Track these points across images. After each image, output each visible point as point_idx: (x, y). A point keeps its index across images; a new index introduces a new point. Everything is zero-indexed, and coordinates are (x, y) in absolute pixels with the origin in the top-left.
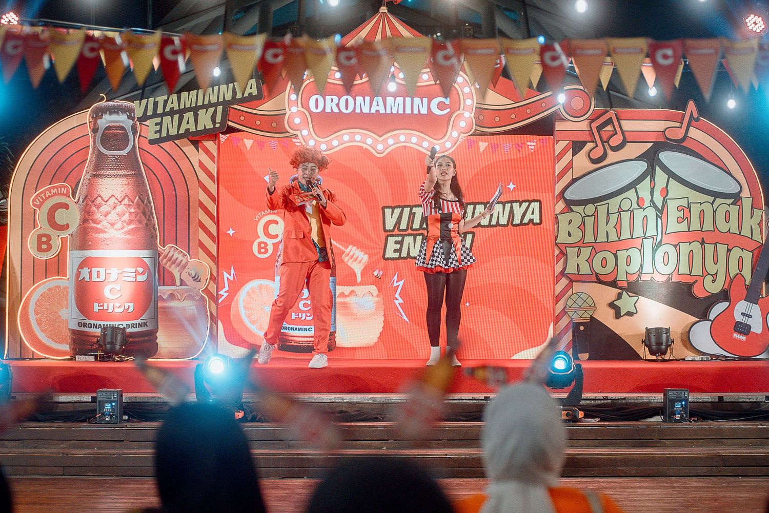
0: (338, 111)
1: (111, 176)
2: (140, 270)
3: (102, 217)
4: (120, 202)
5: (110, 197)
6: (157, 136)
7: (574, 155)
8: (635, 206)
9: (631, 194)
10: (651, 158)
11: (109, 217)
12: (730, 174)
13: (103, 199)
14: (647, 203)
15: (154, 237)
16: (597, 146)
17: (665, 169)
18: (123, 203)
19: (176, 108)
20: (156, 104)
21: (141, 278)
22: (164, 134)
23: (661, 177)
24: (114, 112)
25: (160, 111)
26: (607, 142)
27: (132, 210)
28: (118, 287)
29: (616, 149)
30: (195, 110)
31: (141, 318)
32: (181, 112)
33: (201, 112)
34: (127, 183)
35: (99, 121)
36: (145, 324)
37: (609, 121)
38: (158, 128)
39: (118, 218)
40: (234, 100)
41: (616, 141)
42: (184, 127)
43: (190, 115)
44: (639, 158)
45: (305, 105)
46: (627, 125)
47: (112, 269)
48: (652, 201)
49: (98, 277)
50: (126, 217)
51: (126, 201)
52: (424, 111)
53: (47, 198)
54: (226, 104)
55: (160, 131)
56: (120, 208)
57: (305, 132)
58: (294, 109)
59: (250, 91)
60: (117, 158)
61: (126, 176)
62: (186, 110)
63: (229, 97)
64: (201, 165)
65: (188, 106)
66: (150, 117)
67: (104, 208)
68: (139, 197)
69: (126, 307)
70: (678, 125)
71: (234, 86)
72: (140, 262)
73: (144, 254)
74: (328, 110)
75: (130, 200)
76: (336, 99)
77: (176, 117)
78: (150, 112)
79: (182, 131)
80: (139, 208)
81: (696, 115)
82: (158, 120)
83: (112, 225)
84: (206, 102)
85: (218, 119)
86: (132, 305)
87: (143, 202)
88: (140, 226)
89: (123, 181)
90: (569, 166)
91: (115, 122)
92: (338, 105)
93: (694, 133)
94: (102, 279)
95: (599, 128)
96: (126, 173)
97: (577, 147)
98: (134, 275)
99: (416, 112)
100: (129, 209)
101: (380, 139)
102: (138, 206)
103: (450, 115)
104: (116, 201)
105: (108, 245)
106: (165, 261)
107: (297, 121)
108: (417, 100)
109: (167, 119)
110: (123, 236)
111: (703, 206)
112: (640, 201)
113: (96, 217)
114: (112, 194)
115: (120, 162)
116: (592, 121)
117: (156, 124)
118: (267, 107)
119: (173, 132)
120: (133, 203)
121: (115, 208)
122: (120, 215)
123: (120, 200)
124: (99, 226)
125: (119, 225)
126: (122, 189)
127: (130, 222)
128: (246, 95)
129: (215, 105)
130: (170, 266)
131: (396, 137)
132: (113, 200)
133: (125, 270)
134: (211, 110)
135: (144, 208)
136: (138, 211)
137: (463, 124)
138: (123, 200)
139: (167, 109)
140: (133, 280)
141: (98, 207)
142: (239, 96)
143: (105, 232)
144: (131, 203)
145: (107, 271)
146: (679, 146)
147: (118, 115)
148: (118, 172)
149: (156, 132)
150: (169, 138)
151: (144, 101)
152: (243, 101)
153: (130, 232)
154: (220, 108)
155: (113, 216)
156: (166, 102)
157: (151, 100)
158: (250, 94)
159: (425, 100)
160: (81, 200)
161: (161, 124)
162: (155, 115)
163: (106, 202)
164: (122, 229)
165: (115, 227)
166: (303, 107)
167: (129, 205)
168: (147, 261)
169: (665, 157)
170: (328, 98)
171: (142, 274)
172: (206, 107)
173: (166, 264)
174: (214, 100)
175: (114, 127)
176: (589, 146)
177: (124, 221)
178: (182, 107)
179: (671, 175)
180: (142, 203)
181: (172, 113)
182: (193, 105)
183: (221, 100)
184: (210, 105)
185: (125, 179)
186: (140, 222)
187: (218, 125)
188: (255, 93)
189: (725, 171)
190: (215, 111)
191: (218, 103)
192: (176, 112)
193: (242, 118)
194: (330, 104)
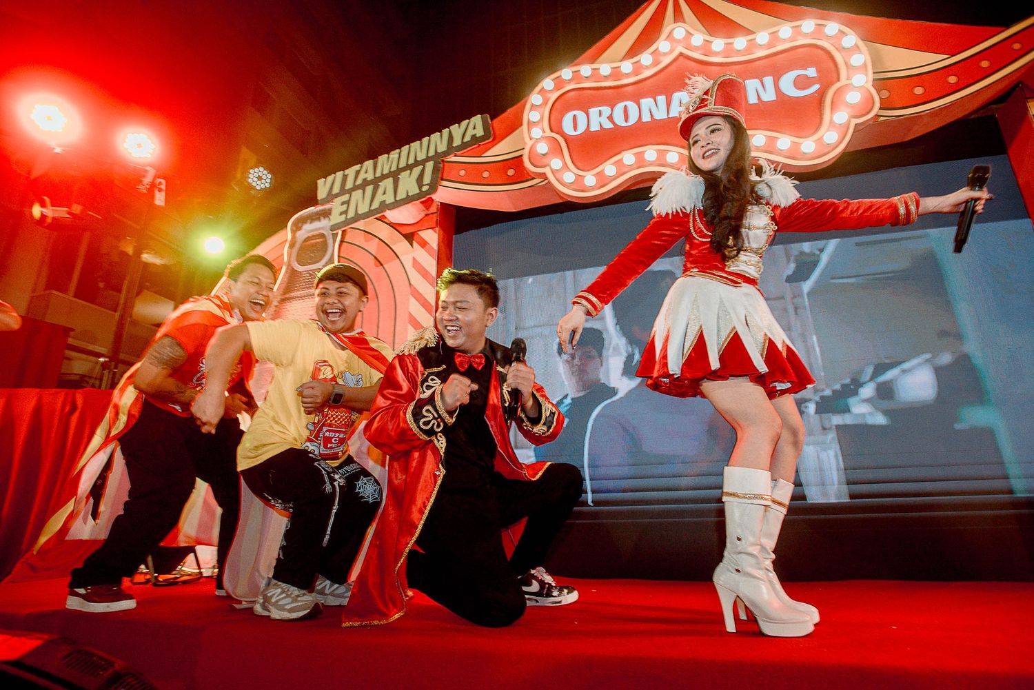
0: (611, 126)
6: (343, 218)
19: (370, 176)
20: (345, 178)
22: (351, 214)
25: (349, 185)
30: (395, 175)
32: (376, 182)
33: (403, 176)
38: (344, 208)
40: (451, 149)
42: (379, 198)
43: (387, 183)
45: (557, 128)
52: (769, 96)
54: (439, 161)
55: (345, 212)
57: (556, 164)
59: (474, 132)
62: (384, 177)
63: (442, 148)
64: (416, 263)
65: (386, 171)
66: (337, 195)
71: (450, 132)
74: (595, 127)
76: (606, 110)
77: (369, 189)
78: (336, 190)
79: (376, 206)
82: (345, 197)
84: (411, 161)
85: (427, 180)
92: (610, 118)
99: (754, 100)
107: (541, 149)
108: (752, 83)
109: (357, 194)
117: (343, 203)
118: (501, 150)
119: (363, 209)
128: (467, 139)
129: (423, 162)
134: (417, 170)
137: (854, 97)
139: (359, 182)
142: (457, 143)
149: (341, 214)
150: (358, 217)
151: (330, 178)
152: (463, 148)
154: (430, 165)
156: (358, 173)
157: (340, 174)
158: (474, 137)
159: (768, 80)
161: (348, 202)
162: (343, 191)
166: (552, 131)
170: (593, 111)
172: (409, 167)
174: (421, 156)
178: (378, 174)
181: (366, 183)
182: (394, 168)
183: (432, 153)
184: (417, 163)
187: (425, 188)
188: (480, 132)
190: (423, 170)
191: (428, 159)
192: (371, 182)
193: (462, 173)
194: (597, 119)
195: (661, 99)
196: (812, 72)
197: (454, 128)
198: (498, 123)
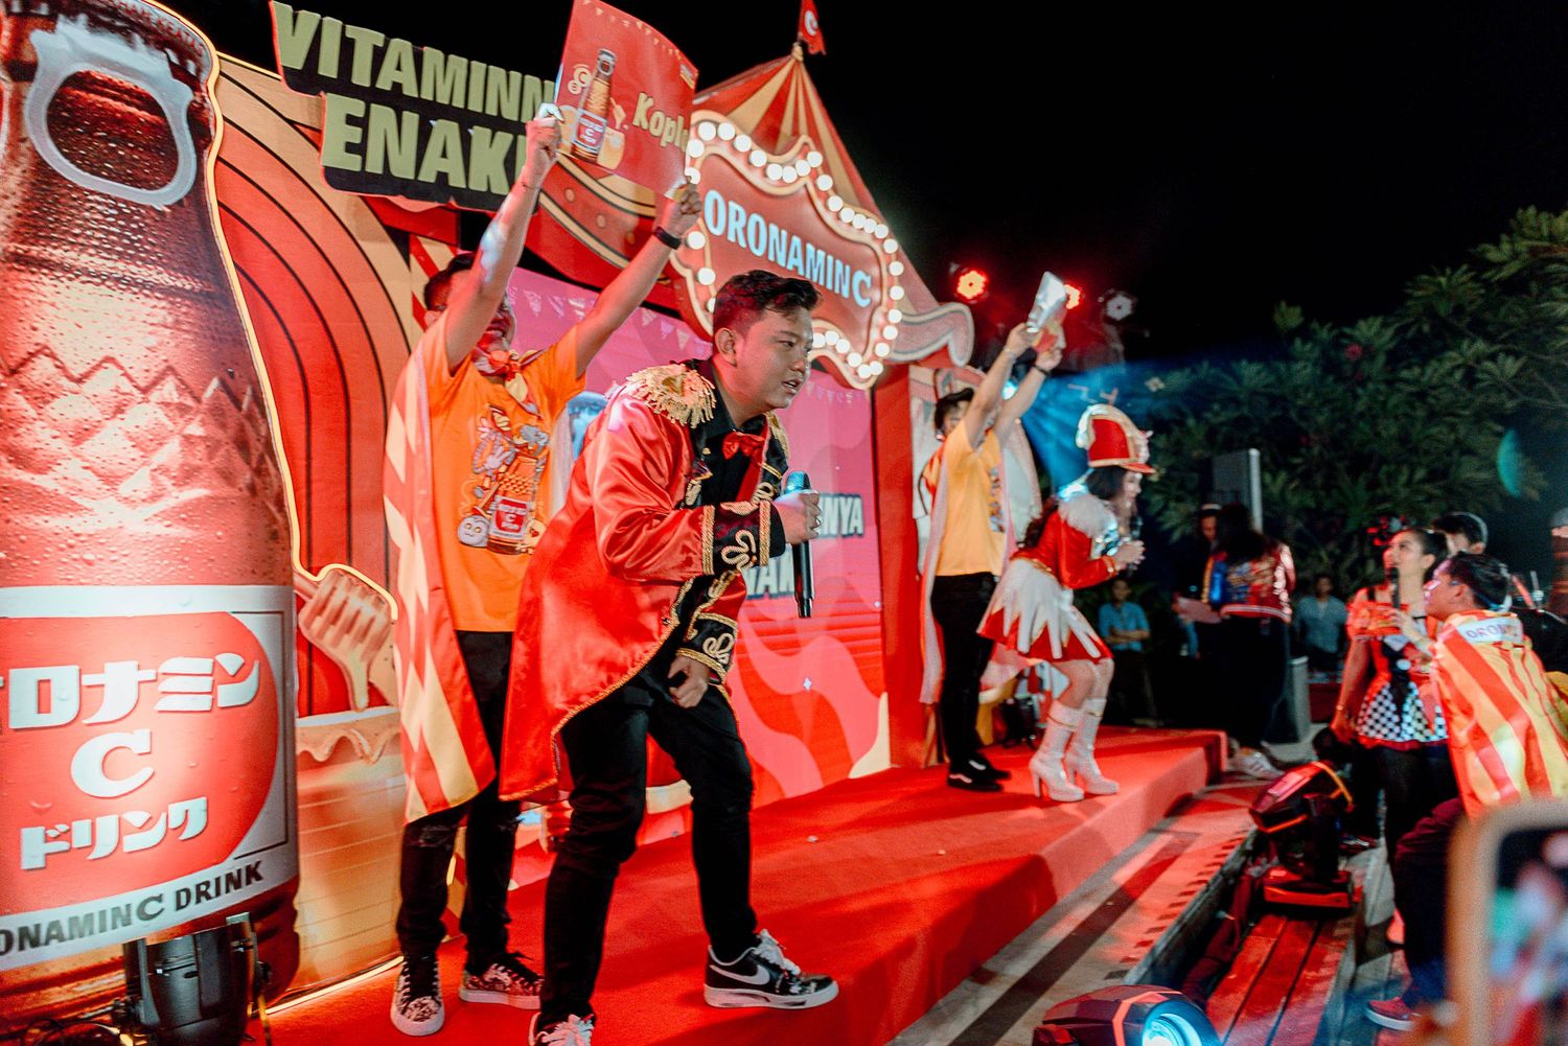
1: (100, 278)
2: (231, 662)
3: (61, 446)
4: (145, 391)
5: (98, 366)
6: (355, 163)
11: (90, 447)
13: (61, 367)
15: (277, 536)
18: (155, 396)
19: (410, 90)
21: (231, 695)
24: (111, 28)
27: (195, 429)
28: (138, 740)
30: (461, 122)
31: (238, 852)
32: (426, 112)
34: (170, 319)
35: (39, 39)
36: (253, 873)
38: (355, 134)
39: (136, 453)
42: (433, 163)
43: (450, 132)
47: (109, 666)
49: (43, 705)
50: (171, 453)
51: (169, 390)
55: (361, 150)
56: (145, 415)
57: (706, 277)
60: (127, 214)
61: (169, 292)
62: (439, 110)
66: (331, 86)
67: (71, 407)
68: (223, 383)
69: (175, 822)
72: (227, 631)
73: (246, 601)
74: (731, 236)
75: (184, 387)
77: (411, 120)
78: (328, 67)
80: (223, 426)
82: (356, 107)
83: (111, 480)
86: (198, 808)
87: (237, 403)
88: (225, 491)
89: (154, 310)
94: (63, 710)
96: (166, 279)
98: (205, 684)
100: (181, 421)
102: (216, 413)
104: (126, 386)
105: (89, 563)
106: (318, 622)
107: (696, 239)
108: (839, 266)
109: (383, 117)
110: (159, 529)
113: (27, 442)
114: (109, 353)
115: (140, 231)
117: (350, 120)
119: (402, 167)
120: (198, 400)
121: (119, 410)
122: (146, 444)
123: (143, 384)
124: (44, 482)
125: (139, 483)
126: (152, 341)
127: (187, 476)
130: (336, 642)
132: (106, 382)
133: (168, 666)
135: (242, 429)
136: (220, 434)
138: (155, 383)
139: (384, 84)
140: (204, 703)
141: (41, 397)
143: (75, 508)
144: (189, 402)
145: (88, 680)
147: (130, 42)
148: (133, 268)
153: (186, 514)
155: (110, 443)
156: (379, 55)
157: (332, 26)
161: (363, 124)
162: (346, 84)
163: (79, 381)
164: (154, 497)
165: (125, 489)
167: (183, 409)
168: (254, 624)
171: (239, 676)
173: (321, 634)
175: (107, 83)
177: (163, 470)
178: (427, 94)
180: (232, 406)
181: (398, 100)
185: (163, 304)
186: (227, 477)
192: (412, 105)
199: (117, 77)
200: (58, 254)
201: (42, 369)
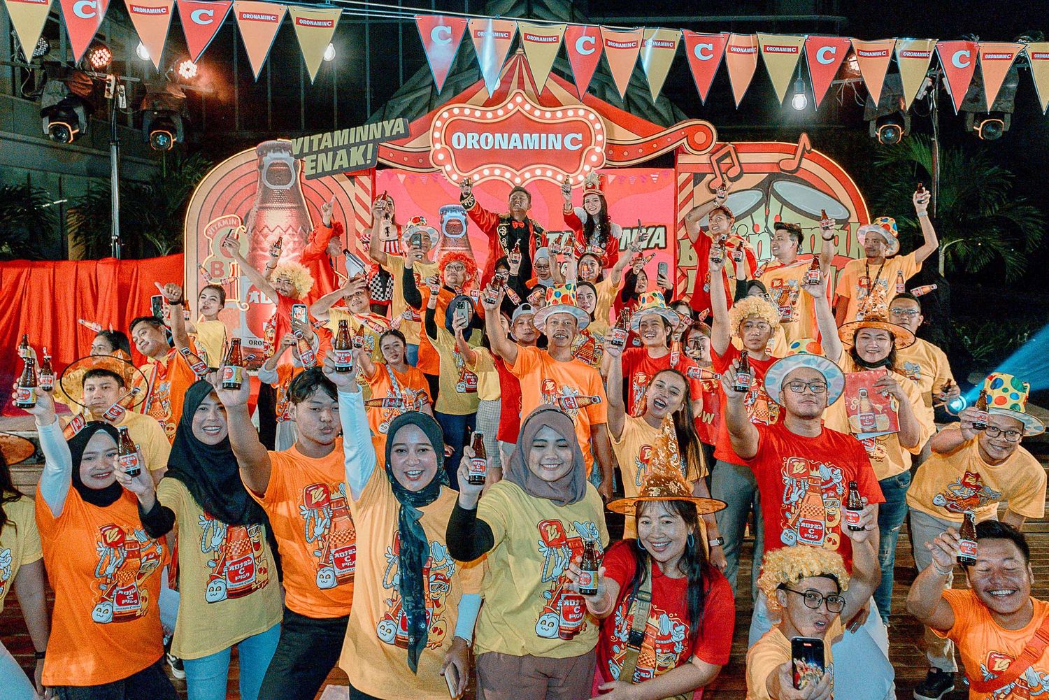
0: (479, 147)
1: (276, 208)
5: (276, 228)
6: (314, 172)
7: (695, 185)
8: (751, 231)
9: (747, 220)
10: (766, 188)
12: (839, 202)
13: (269, 229)
14: (762, 229)
16: (716, 177)
17: (778, 197)
18: (287, 233)
19: (330, 146)
20: (311, 142)
22: (320, 170)
23: (774, 204)
24: (278, 150)
25: (315, 149)
26: (726, 173)
27: (296, 239)
29: (733, 180)
30: (348, 147)
32: (335, 150)
33: (353, 150)
34: (291, 215)
35: (264, 159)
37: (728, 154)
38: (314, 164)
40: (384, 139)
41: (733, 172)
42: (338, 163)
43: (343, 152)
44: (756, 188)
45: (448, 142)
46: (744, 158)
48: (766, 227)
51: (290, 231)
52: (558, 147)
53: (219, 229)
54: (376, 142)
55: (316, 168)
57: (448, 168)
58: (438, 146)
59: (398, 130)
60: (282, 193)
61: (291, 208)
62: (340, 147)
63: (378, 136)
64: (357, 198)
65: (341, 144)
66: (306, 154)
67: (271, 238)
68: (302, 228)
70: (792, 156)
71: (383, 125)
74: (470, 147)
75: (293, 230)
76: (476, 136)
77: (330, 154)
78: (306, 150)
79: (336, 167)
81: (808, 147)
82: (314, 157)
84: (358, 140)
85: (369, 156)
89: (287, 213)
90: (691, 195)
91: (277, 159)
92: (478, 142)
93: (806, 164)
95: (719, 161)
96: (290, 205)
97: (697, 178)
99: (550, 147)
100: (293, 238)
101: (518, 173)
102: (301, 234)
103: (582, 150)
107: (441, 157)
108: (552, 137)
109: (322, 156)
111: (813, 232)
112: (755, 228)
113: (263, 246)
114: (278, 225)
115: (284, 195)
116: (713, 153)
117: (312, 161)
118: (414, 145)
119: (328, 168)
120: (296, 232)
122: (286, 244)
123: (285, 231)
126: (287, 220)
127: (294, 250)
128: (394, 133)
129: (366, 143)
131: (532, 171)
132: (278, 230)
134: (362, 148)
137: (594, 158)
138: (287, 230)
139: (322, 147)
141: (266, 236)
142: (388, 134)
146: (792, 176)
147: (282, 152)
148: (283, 204)
149: (312, 168)
150: (324, 174)
151: (301, 140)
152: (392, 139)
154: (370, 146)
156: (320, 140)
157: (307, 138)
158: (398, 132)
159: (559, 136)
160: (250, 230)
161: (316, 161)
162: (311, 152)
163: (273, 232)
166: (446, 144)
167: (293, 235)
169: (779, 186)
170: (470, 135)
172: (357, 145)
174: (365, 138)
175: (277, 163)
176: (709, 177)
177: (289, 249)
178: (335, 145)
179: (784, 203)
181: (326, 150)
182: (346, 143)
183: (371, 137)
184: (361, 143)
185: (290, 211)
187: (369, 162)
188: (402, 131)
189: (834, 198)
190: (366, 148)
191: (369, 141)
192: (330, 150)
193: (391, 155)
194: (471, 141)
195: (506, 135)
196: (579, 137)
197: (385, 123)
198: (414, 126)
199: (279, 161)
200: (268, 205)
201: (266, 230)
